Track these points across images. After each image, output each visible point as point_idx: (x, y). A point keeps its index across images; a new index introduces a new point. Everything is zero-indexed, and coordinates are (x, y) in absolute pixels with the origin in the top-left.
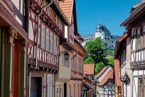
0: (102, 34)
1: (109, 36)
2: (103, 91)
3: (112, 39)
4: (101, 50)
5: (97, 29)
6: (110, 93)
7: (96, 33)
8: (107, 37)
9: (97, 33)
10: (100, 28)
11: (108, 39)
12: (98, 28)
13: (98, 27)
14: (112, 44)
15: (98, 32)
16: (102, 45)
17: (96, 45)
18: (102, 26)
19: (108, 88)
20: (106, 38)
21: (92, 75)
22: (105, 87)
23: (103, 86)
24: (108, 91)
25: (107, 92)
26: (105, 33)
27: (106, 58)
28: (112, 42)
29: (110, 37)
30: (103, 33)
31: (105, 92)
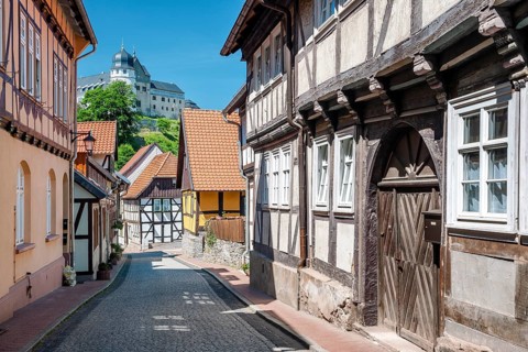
0: (127, 75)
1: (146, 82)
2: (138, 214)
3: (152, 90)
4: (126, 113)
5: (115, 61)
6: (157, 219)
7: (114, 74)
8: (141, 85)
9: (115, 72)
10: (123, 61)
11: (145, 89)
12: (117, 61)
13: (119, 56)
14: (154, 102)
15: (117, 70)
16: (128, 102)
17: (112, 100)
18: (129, 55)
19: (152, 205)
20: (138, 88)
21: (109, 156)
22: (144, 201)
23: (137, 200)
24: (153, 212)
25: (150, 215)
26: (137, 73)
27: (140, 135)
28: (154, 98)
29: (149, 85)
30: (131, 73)
31: (143, 215)
